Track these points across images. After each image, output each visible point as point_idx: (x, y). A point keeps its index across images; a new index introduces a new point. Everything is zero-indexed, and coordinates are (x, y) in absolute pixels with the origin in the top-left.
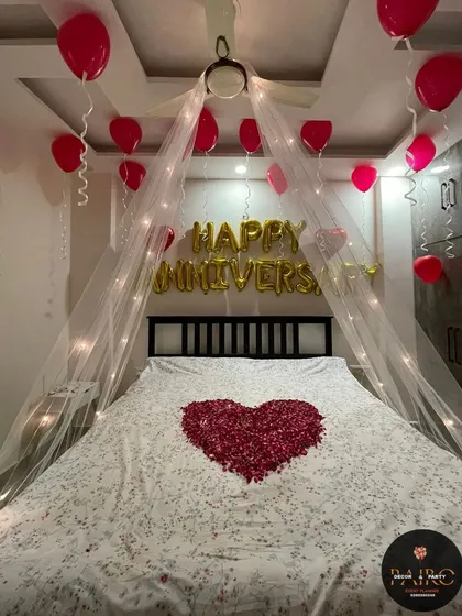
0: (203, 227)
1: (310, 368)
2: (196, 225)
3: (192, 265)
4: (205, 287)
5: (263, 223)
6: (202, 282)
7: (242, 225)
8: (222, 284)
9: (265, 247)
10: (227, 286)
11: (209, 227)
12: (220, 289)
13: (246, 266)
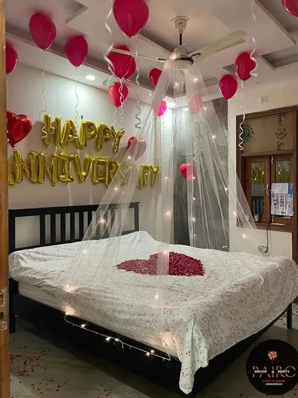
0: (53, 120)
2: (47, 118)
3: (44, 157)
4: (55, 179)
5: (97, 126)
6: (52, 174)
7: (83, 124)
8: (69, 177)
9: (98, 147)
10: (72, 180)
11: (58, 121)
12: (67, 182)
13: (85, 162)
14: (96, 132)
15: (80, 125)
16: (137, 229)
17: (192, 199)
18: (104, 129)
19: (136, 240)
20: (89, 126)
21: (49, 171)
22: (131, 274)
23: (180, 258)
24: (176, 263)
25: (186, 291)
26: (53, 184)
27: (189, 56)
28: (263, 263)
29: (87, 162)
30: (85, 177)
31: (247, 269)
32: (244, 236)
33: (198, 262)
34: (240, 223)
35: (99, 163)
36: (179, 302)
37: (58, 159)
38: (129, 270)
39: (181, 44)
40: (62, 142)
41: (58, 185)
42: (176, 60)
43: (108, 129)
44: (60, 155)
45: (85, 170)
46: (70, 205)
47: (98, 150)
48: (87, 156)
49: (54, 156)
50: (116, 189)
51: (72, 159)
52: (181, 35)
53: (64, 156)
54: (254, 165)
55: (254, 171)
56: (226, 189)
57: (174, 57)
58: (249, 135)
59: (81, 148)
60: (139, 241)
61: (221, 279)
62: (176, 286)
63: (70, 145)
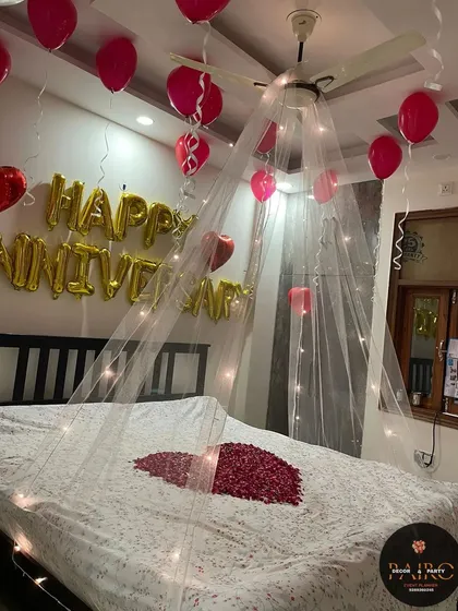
0: (68, 185)
1: (190, 411)
2: (58, 180)
3: (43, 246)
4: (58, 287)
5: (150, 205)
6: (54, 278)
7: (124, 199)
8: (86, 287)
9: (148, 240)
10: (92, 292)
11: (77, 189)
12: (81, 294)
13: (120, 264)
14: (145, 215)
15: (119, 200)
16: (200, 392)
17: (297, 350)
18: (162, 213)
19: (194, 412)
20: (134, 203)
21: (49, 272)
22: (157, 483)
23: (262, 460)
24: (250, 471)
25: (251, 541)
26: (54, 295)
27: (312, 80)
28: (419, 492)
29: (124, 265)
30: (116, 289)
31: (386, 504)
32: (389, 433)
33: (293, 474)
34: (383, 405)
35: (145, 268)
36: (226, 570)
37: (69, 253)
38: (155, 475)
39: (300, 59)
40: (81, 223)
41: (64, 299)
42: (288, 86)
43: (168, 212)
44: (74, 246)
45: (116, 279)
46: (83, 336)
47: (146, 247)
48: (125, 254)
49: (62, 247)
50: (142, 313)
51: (98, 256)
52: (301, 44)
53: (81, 249)
54: (419, 305)
55: (418, 315)
56: (361, 340)
57: (283, 80)
58: (414, 249)
59: (114, 238)
60: (199, 415)
61: (330, 520)
62: (234, 525)
63: (96, 232)
